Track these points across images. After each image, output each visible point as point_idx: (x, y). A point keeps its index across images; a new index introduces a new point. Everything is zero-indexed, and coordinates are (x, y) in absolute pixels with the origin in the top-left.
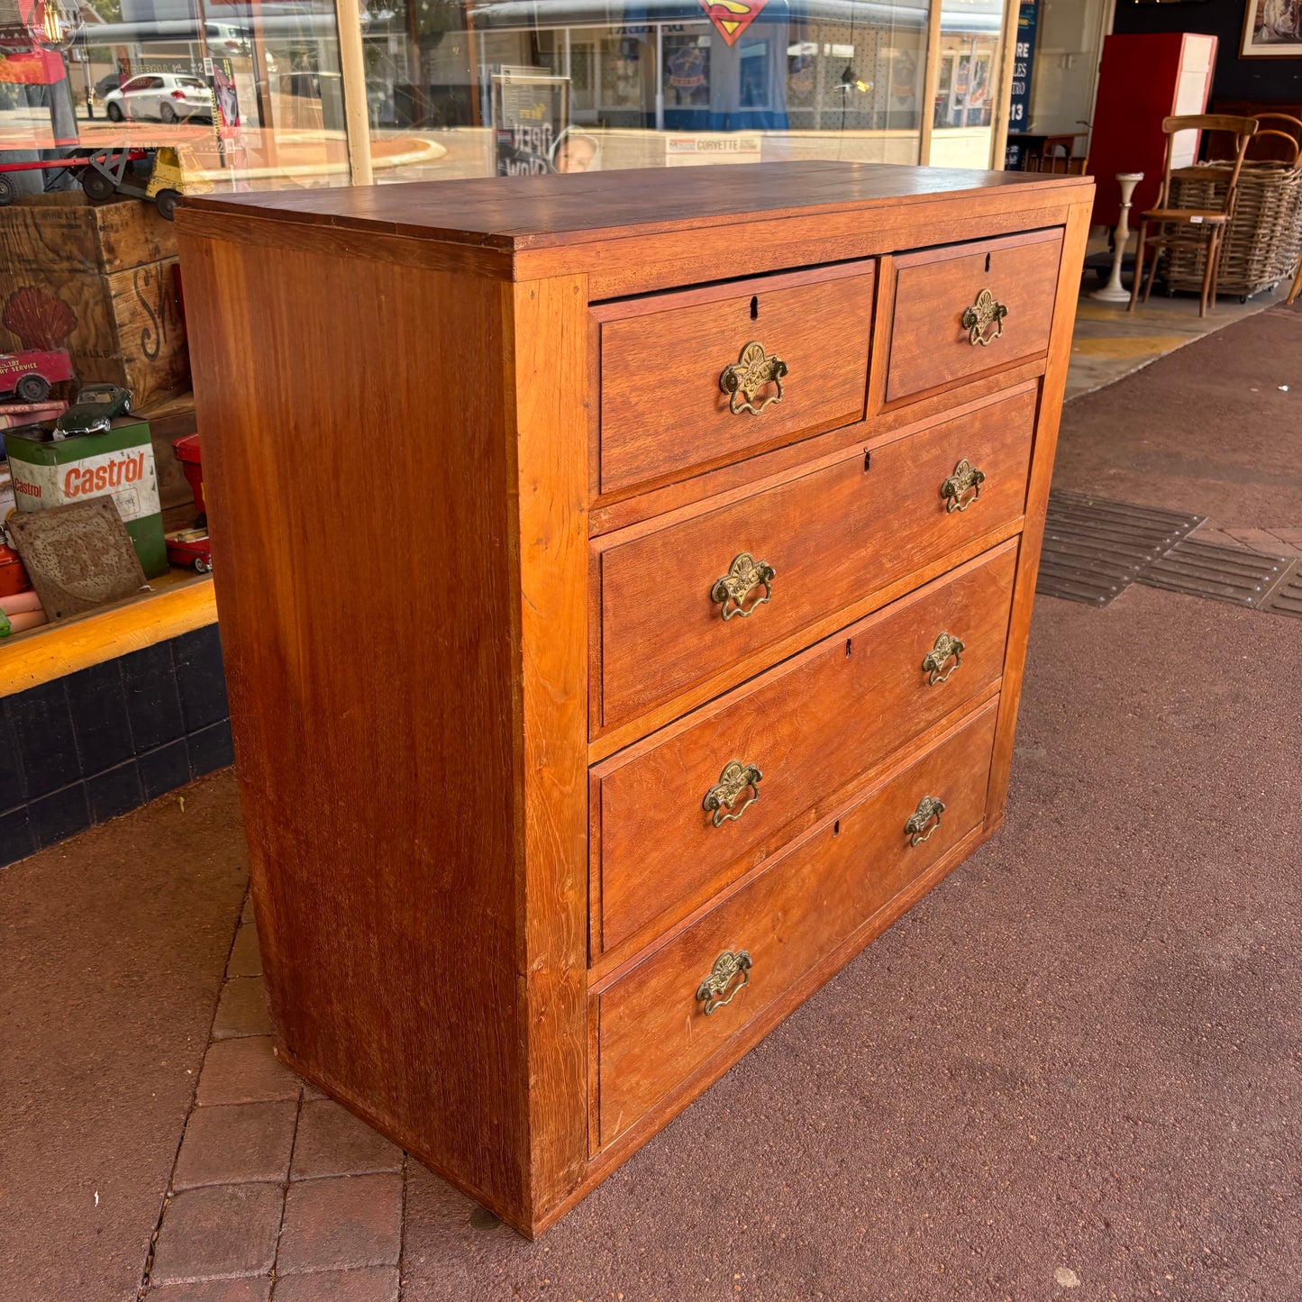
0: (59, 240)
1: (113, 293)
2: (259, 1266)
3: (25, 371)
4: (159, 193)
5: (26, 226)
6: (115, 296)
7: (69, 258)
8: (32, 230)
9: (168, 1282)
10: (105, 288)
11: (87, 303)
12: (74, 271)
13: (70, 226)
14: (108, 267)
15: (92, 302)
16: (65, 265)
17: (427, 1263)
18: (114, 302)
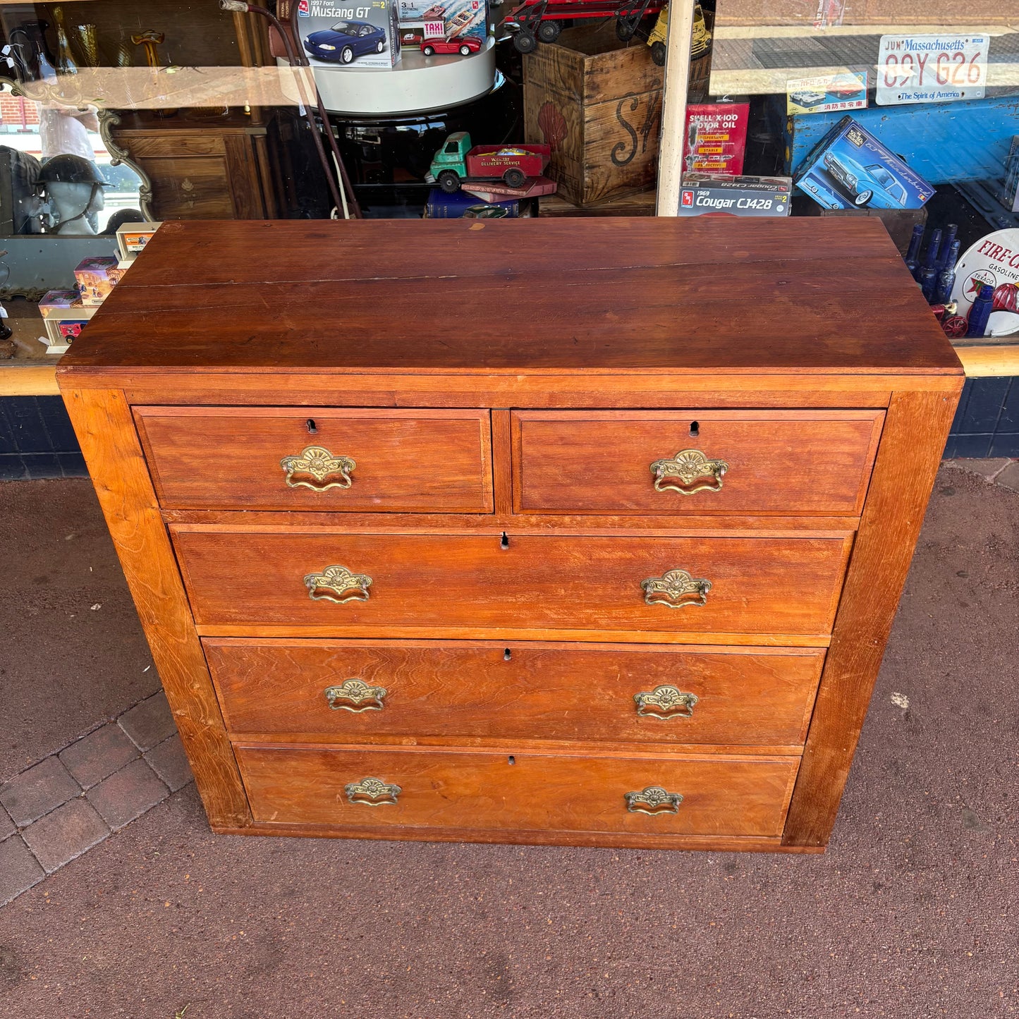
0: (566, 76)
1: (587, 119)
2: (143, 747)
3: (512, 166)
4: (655, 43)
5: (554, 61)
6: (588, 122)
7: (569, 89)
8: (556, 64)
9: (120, 725)
10: (582, 115)
11: (573, 122)
12: (570, 98)
13: (572, 68)
14: (586, 101)
15: (575, 122)
16: (567, 93)
17: (179, 803)
18: (586, 126)
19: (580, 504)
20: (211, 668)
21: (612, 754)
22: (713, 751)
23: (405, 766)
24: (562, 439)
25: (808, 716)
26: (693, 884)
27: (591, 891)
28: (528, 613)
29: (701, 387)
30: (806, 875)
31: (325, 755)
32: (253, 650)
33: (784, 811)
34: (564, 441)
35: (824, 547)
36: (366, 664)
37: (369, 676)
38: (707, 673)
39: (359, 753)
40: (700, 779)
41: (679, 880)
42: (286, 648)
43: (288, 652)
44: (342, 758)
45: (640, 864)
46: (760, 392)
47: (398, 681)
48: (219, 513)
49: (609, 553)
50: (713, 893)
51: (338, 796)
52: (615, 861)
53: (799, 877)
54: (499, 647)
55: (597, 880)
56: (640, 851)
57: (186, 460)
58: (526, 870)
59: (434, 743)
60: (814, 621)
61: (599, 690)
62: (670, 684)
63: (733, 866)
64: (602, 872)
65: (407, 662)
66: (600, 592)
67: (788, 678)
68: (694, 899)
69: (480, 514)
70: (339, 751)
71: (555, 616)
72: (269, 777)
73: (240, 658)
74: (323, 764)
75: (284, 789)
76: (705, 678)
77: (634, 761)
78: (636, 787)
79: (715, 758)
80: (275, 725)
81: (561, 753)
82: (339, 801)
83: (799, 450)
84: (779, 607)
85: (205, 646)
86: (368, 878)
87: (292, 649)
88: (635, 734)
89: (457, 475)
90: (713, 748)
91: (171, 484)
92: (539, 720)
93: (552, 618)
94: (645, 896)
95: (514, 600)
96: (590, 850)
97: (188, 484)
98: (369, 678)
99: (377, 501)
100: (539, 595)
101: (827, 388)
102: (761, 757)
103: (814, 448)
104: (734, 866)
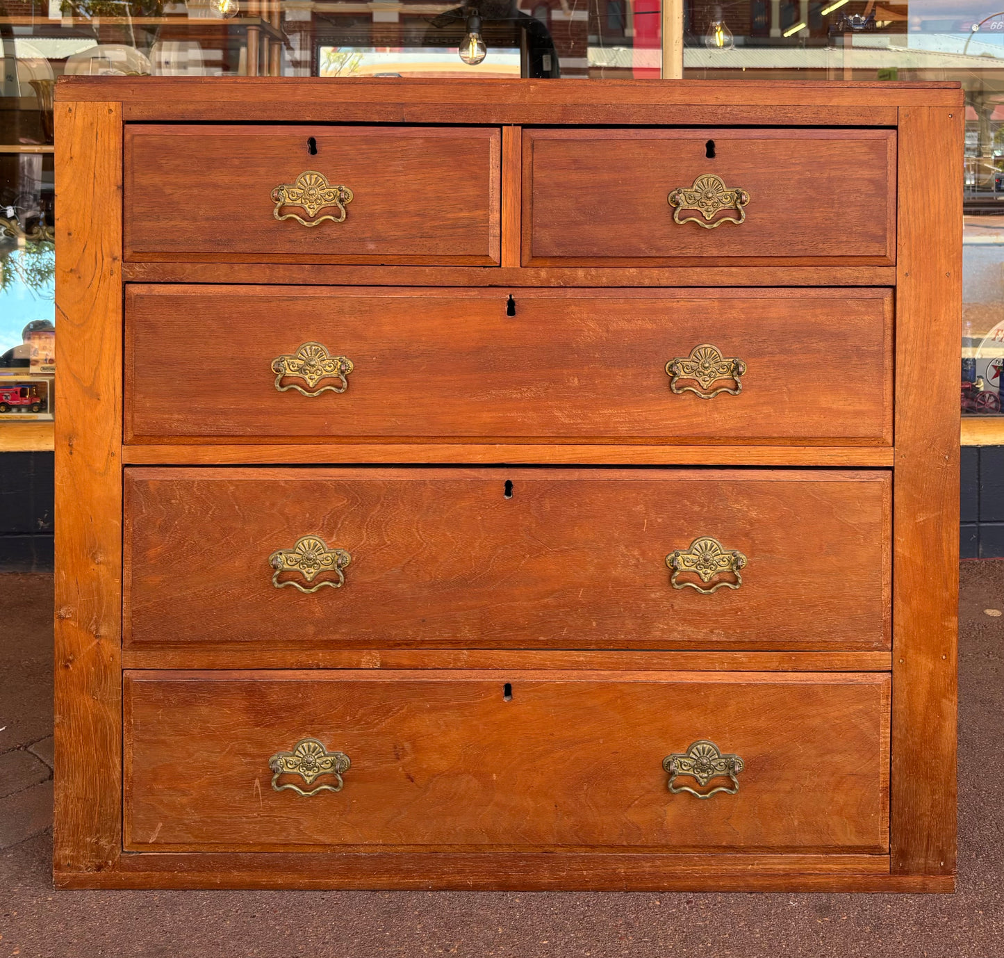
19: (595, 249)
20: (127, 522)
21: (642, 676)
22: (774, 665)
23: (361, 711)
24: (575, 161)
25: (886, 593)
26: (772, 928)
27: (620, 938)
28: (535, 415)
29: (710, 100)
30: (935, 915)
31: (253, 691)
32: (188, 485)
33: (884, 789)
34: (577, 165)
35: (863, 310)
36: (329, 508)
37: (329, 531)
38: (753, 514)
39: (300, 685)
40: (763, 723)
41: (750, 925)
42: (231, 482)
43: (232, 488)
44: (274, 697)
45: (691, 908)
46: (771, 106)
47: (368, 538)
48: (189, 265)
49: (629, 321)
50: (802, 937)
51: (257, 781)
52: (656, 906)
53: (924, 918)
54: (498, 477)
55: (629, 926)
56: (691, 895)
57: (168, 190)
58: (523, 918)
59: (405, 662)
60: (869, 421)
61: (622, 548)
62: (709, 534)
63: (827, 908)
64: (637, 918)
65: (382, 505)
66: (619, 380)
67: (852, 521)
68: (776, 944)
69: (484, 267)
70: (272, 683)
71: (567, 421)
72: (164, 742)
73: (168, 501)
74: (247, 711)
75: (180, 769)
76: (751, 524)
77: (672, 686)
78: (677, 743)
79: (779, 678)
80: (193, 628)
81: (574, 676)
82: (257, 795)
83: (817, 175)
84: (826, 401)
85: (128, 482)
86: (283, 932)
87: (238, 484)
88: (672, 631)
89: (461, 210)
90: (773, 658)
91: (144, 223)
92: (546, 606)
93: (563, 424)
94: (703, 942)
95: (519, 396)
96: (617, 895)
97: (163, 224)
98: (330, 534)
99: (371, 247)
100: (548, 388)
101: (835, 102)
102: (838, 676)
103: (833, 173)
104: (829, 907)
